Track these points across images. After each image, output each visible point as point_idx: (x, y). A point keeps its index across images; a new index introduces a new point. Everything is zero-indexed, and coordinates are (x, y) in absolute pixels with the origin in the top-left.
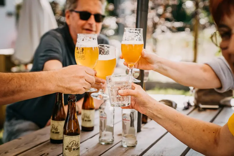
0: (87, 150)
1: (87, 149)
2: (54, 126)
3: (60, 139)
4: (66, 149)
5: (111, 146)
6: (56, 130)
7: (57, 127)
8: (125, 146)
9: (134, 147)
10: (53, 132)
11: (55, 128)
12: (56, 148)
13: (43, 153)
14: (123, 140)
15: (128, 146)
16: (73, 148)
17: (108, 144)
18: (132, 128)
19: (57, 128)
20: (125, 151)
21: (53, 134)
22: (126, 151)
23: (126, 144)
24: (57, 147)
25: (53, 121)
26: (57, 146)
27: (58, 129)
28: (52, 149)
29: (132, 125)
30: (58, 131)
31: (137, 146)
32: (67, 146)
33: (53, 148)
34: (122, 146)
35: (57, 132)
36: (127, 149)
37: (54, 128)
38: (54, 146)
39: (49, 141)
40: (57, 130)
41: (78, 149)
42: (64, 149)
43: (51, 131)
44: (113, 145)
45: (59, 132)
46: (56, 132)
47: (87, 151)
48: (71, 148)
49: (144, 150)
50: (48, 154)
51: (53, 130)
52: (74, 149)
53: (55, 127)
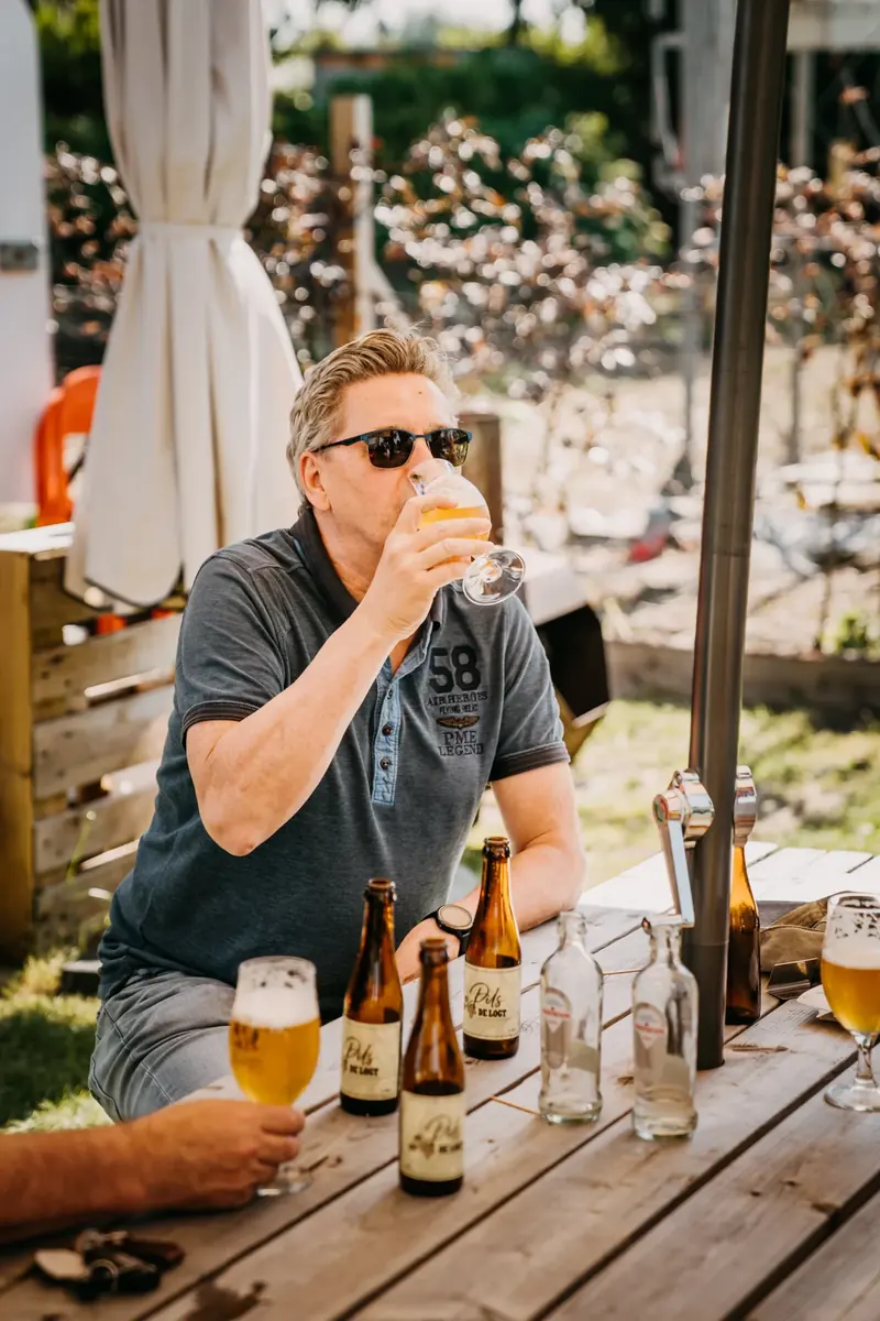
0: (492, 1146)
1: (491, 1141)
2: (355, 1046)
3: (380, 1098)
4: (412, 1147)
5: (590, 1134)
6: (366, 1060)
7: (369, 1047)
8: (646, 1135)
9: (682, 1139)
10: (353, 1069)
11: (362, 1052)
12: (366, 1137)
13: (320, 1158)
14: (640, 1111)
15: (657, 1138)
16: (437, 1144)
17: (575, 1122)
18: (674, 1059)
19: (370, 1055)
20: (643, 1157)
21: (353, 1074)
22: (650, 1156)
23: (651, 1127)
24: (370, 1131)
25: (352, 1022)
26: (369, 1126)
27: (373, 1056)
28: (351, 1139)
29: (674, 1046)
30: (374, 1065)
31: (697, 1136)
32: (418, 1138)
33: (355, 1135)
34: (633, 1135)
35: (369, 1067)
36: (652, 1150)
37: (358, 1051)
38: (356, 1126)
39: (337, 1102)
40: (370, 1061)
41: (458, 1147)
42: (406, 1147)
43: (345, 1062)
44: (599, 1127)
45: (376, 1070)
46: (365, 1066)
47: (492, 1151)
48: (432, 1145)
49: (721, 1154)
50: (339, 1161)
51: (353, 1061)
52: (443, 1150)
53: (360, 1046)
